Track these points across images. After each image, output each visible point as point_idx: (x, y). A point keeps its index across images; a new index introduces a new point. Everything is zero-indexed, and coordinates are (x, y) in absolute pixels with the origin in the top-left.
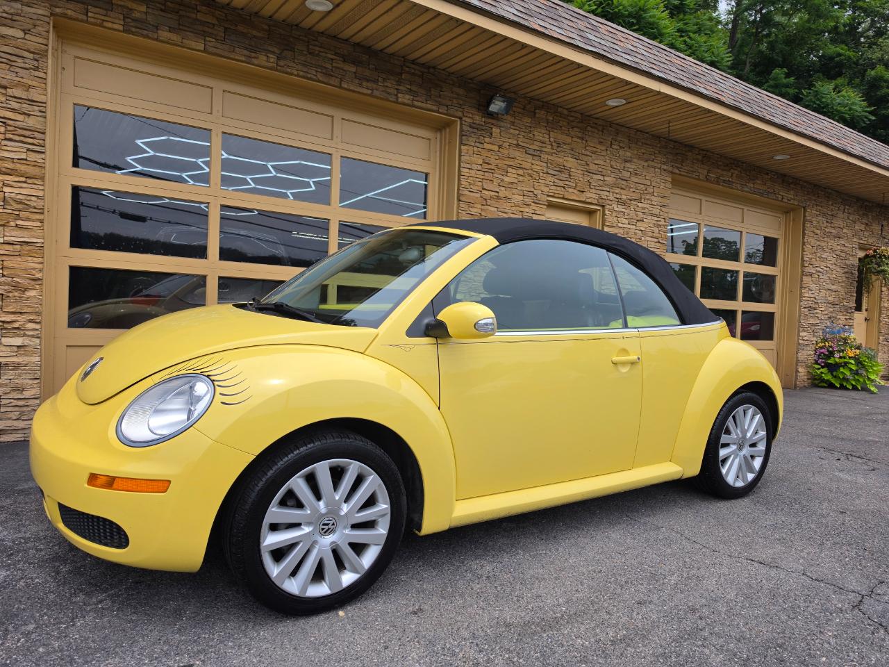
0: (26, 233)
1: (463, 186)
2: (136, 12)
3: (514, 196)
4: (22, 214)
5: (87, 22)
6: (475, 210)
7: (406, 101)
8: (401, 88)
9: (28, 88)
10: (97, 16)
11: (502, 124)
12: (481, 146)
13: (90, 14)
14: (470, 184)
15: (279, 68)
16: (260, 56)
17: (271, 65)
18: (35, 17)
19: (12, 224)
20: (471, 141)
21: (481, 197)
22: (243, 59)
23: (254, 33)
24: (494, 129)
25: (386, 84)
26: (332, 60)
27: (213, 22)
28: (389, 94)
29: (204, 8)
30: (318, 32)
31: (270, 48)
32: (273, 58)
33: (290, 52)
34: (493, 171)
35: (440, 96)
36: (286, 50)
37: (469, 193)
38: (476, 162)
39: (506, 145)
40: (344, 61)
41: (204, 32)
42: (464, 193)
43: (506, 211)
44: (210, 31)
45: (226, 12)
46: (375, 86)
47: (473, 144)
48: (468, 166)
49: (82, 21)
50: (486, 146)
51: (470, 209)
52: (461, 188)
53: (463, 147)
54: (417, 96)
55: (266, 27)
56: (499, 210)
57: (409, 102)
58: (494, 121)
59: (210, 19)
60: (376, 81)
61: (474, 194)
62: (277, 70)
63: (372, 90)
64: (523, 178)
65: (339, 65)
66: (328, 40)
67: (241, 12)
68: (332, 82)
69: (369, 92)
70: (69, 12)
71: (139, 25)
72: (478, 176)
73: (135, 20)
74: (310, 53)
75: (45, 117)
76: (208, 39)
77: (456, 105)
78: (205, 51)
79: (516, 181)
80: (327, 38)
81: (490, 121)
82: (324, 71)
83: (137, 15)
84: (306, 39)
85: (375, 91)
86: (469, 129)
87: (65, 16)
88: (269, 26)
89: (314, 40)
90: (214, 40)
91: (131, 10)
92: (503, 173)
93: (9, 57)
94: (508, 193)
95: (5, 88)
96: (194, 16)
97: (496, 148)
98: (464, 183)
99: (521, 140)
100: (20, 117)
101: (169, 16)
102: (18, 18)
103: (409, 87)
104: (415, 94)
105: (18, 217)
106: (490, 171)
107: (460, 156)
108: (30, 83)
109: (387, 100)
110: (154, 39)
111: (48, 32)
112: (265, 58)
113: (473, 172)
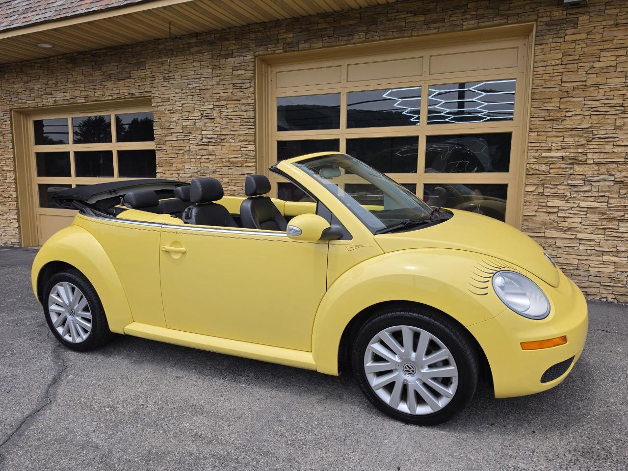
0: (249, 169)
1: (536, 85)
2: (288, 39)
3: (609, 80)
4: (248, 160)
5: (268, 54)
6: (553, 105)
7: (471, 27)
8: (467, 17)
9: (247, 98)
10: (272, 49)
11: (592, 9)
12: (562, 40)
13: (269, 50)
14: (545, 80)
15: (367, 40)
16: (355, 36)
17: (362, 40)
18: (248, 61)
19: (244, 165)
20: (548, 39)
21: (560, 90)
22: (345, 43)
23: (351, 22)
24: (580, 18)
25: (451, 19)
26: (405, 18)
27: (326, 27)
28: (456, 25)
29: (322, 20)
30: (395, 2)
31: (361, 29)
32: (362, 35)
33: (374, 26)
34: (576, 62)
35: (509, 10)
36: (371, 25)
37: (544, 90)
38: (553, 58)
39: (599, 29)
40: (415, 15)
41: (321, 35)
42: (538, 91)
43: (597, 98)
44: (325, 33)
45: (333, 16)
46: (441, 25)
47: (551, 41)
48: (545, 64)
49: (267, 55)
50: (567, 38)
51: (545, 105)
52: (534, 87)
53: (536, 48)
54: (484, 17)
55: (358, 15)
56: (586, 99)
57: (474, 26)
58: (580, 10)
59: (325, 26)
60: (443, 20)
61: (551, 90)
62: (366, 42)
63: (439, 28)
64: (625, 58)
65: (410, 20)
66: (402, 5)
67: (342, 12)
68: (406, 35)
69: (437, 30)
70: (261, 53)
71: (290, 46)
72: (555, 71)
73: (288, 44)
74: (388, 21)
75: (255, 111)
76: (324, 39)
77: (531, 10)
78: (323, 47)
79: (614, 63)
80: (402, 3)
81: (574, 11)
82: (398, 29)
83: (289, 40)
84: (385, 11)
85: (441, 29)
86: (544, 27)
87: (259, 55)
88: (360, 14)
89: (392, 9)
90: (327, 38)
91: (286, 38)
92: (595, 60)
93: (240, 85)
94: (599, 80)
95: (239, 100)
96: (316, 28)
97: (584, 36)
98: (538, 81)
99: (622, 17)
100: (245, 113)
101: (304, 33)
102: (243, 64)
103: (475, 13)
104: (483, 16)
105: (246, 162)
106: (574, 62)
107: (534, 56)
108: (248, 95)
109: (452, 31)
110: (297, 51)
111: (254, 66)
112: (357, 37)
113: (551, 68)
